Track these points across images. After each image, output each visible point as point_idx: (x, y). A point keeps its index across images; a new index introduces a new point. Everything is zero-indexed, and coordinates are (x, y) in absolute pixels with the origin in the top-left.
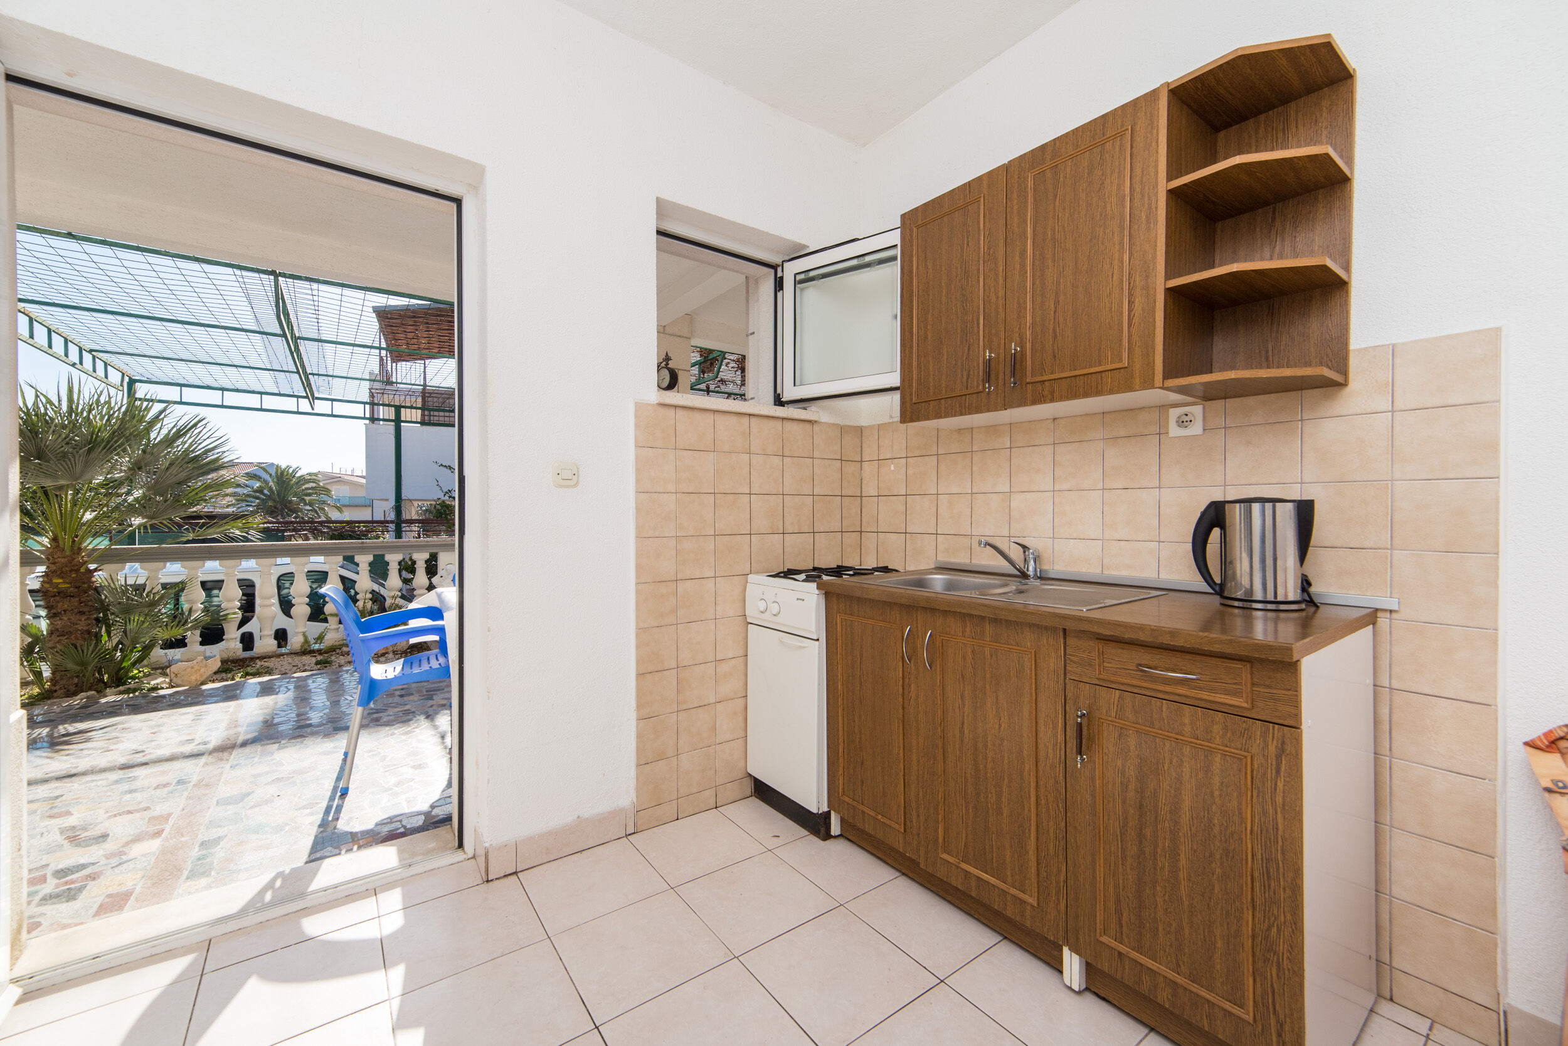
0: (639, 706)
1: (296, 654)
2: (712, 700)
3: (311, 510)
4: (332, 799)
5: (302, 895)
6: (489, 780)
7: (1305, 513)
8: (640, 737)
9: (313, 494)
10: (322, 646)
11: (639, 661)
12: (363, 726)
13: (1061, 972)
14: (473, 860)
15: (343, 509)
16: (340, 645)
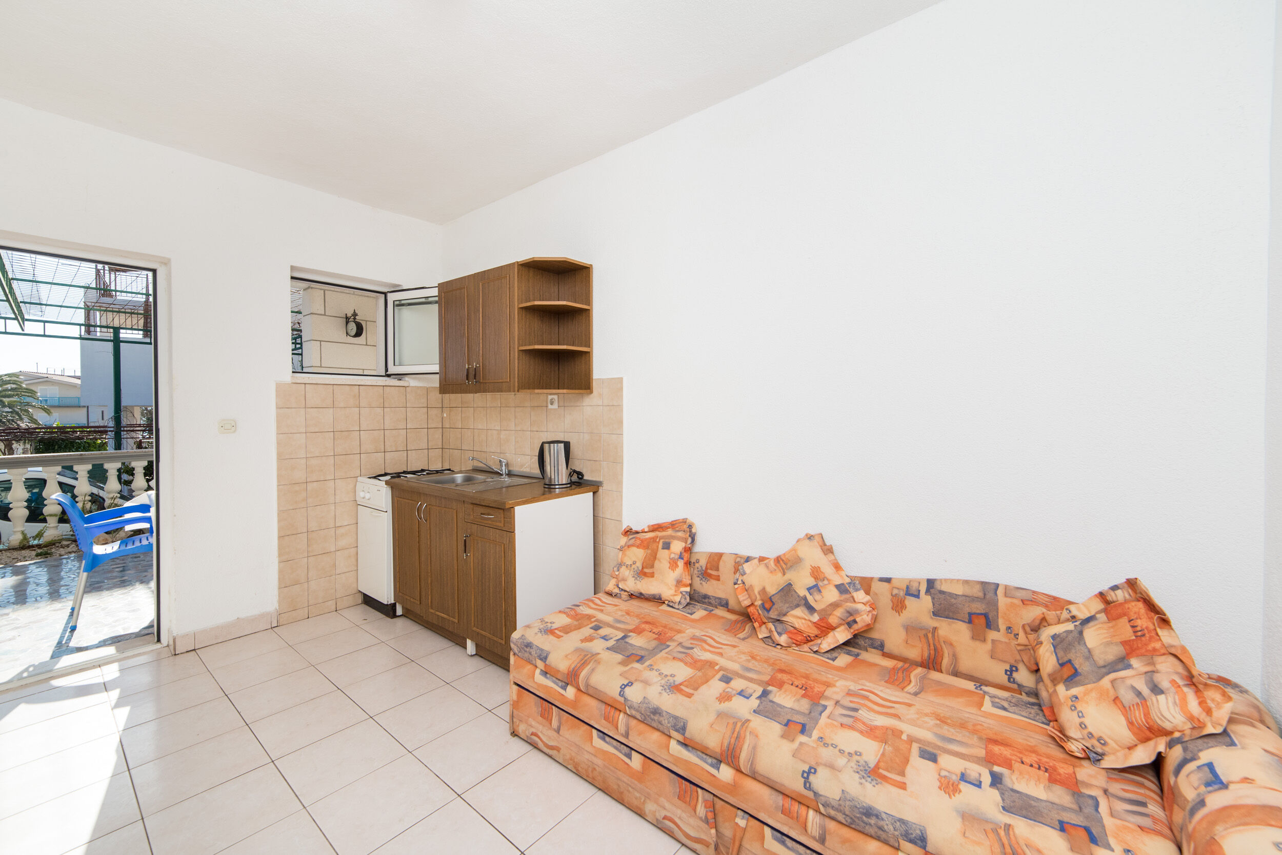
0: (280, 555)
1: (14, 549)
2: (333, 549)
3: (11, 412)
4: (65, 631)
5: (51, 671)
6: (175, 599)
7: (567, 445)
8: (281, 572)
9: (14, 395)
10: (41, 542)
11: (280, 529)
12: (85, 592)
13: (466, 648)
14: (167, 647)
15: (52, 410)
16: (59, 540)
